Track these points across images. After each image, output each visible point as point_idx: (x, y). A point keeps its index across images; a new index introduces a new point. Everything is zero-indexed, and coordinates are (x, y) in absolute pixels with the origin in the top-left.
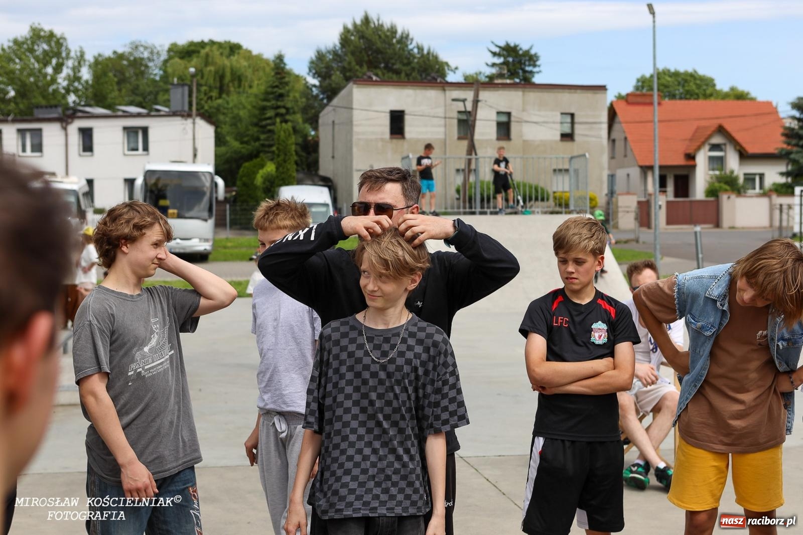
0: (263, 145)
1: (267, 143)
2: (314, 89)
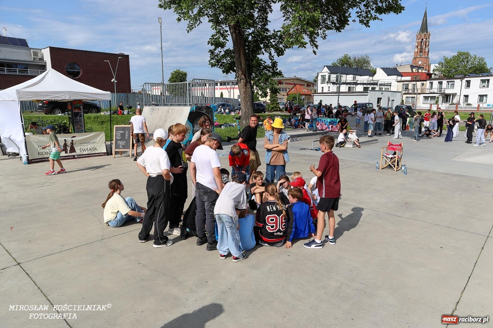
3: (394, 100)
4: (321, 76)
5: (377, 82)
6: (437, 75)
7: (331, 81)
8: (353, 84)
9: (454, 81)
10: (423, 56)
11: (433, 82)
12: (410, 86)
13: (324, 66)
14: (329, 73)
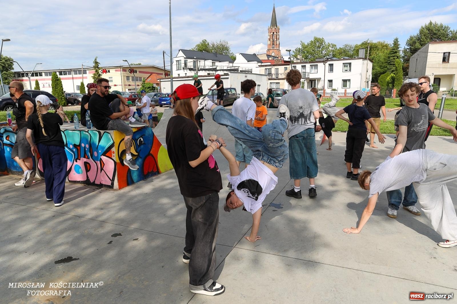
0: (388, 69)
1: (389, 68)
2: (408, 50)
3: (260, 85)
4: (177, 61)
5: (238, 68)
6: (299, 59)
7: (188, 67)
8: (212, 71)
9: (317, 65)
10: (275, 48)
11: (296, 66)
12: (273, 71)
13: (179, 50)
14: (185, 58)
